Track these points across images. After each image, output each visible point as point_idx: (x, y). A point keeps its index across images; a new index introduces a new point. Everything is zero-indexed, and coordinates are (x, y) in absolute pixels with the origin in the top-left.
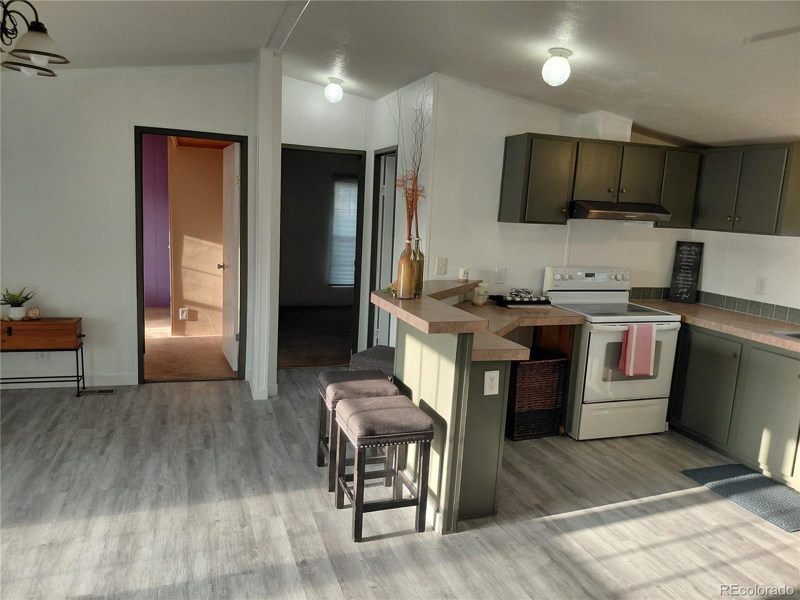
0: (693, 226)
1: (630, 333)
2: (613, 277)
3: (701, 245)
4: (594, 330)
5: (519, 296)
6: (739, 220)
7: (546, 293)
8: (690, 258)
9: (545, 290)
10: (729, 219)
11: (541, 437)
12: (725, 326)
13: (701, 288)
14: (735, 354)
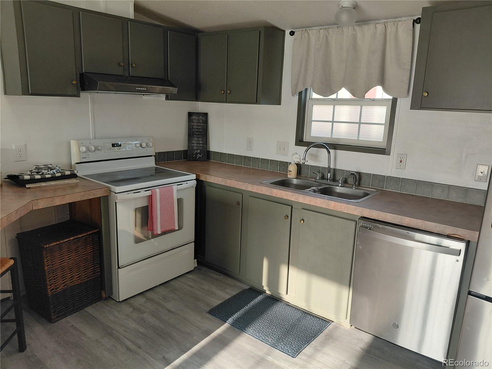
0: (197, 99)
1: (154, 197)
2: (138, 145)
3: (206, 115)
4: (119, 200)
5: (41, 173)
6: (230, 93)
7: (75, 166)
8: (199, 126)
9: (73, 163)
10: (223, 92)
11: (83, 308)
12: (229, 181)
13: (209, 149)
14: (238, 202)
